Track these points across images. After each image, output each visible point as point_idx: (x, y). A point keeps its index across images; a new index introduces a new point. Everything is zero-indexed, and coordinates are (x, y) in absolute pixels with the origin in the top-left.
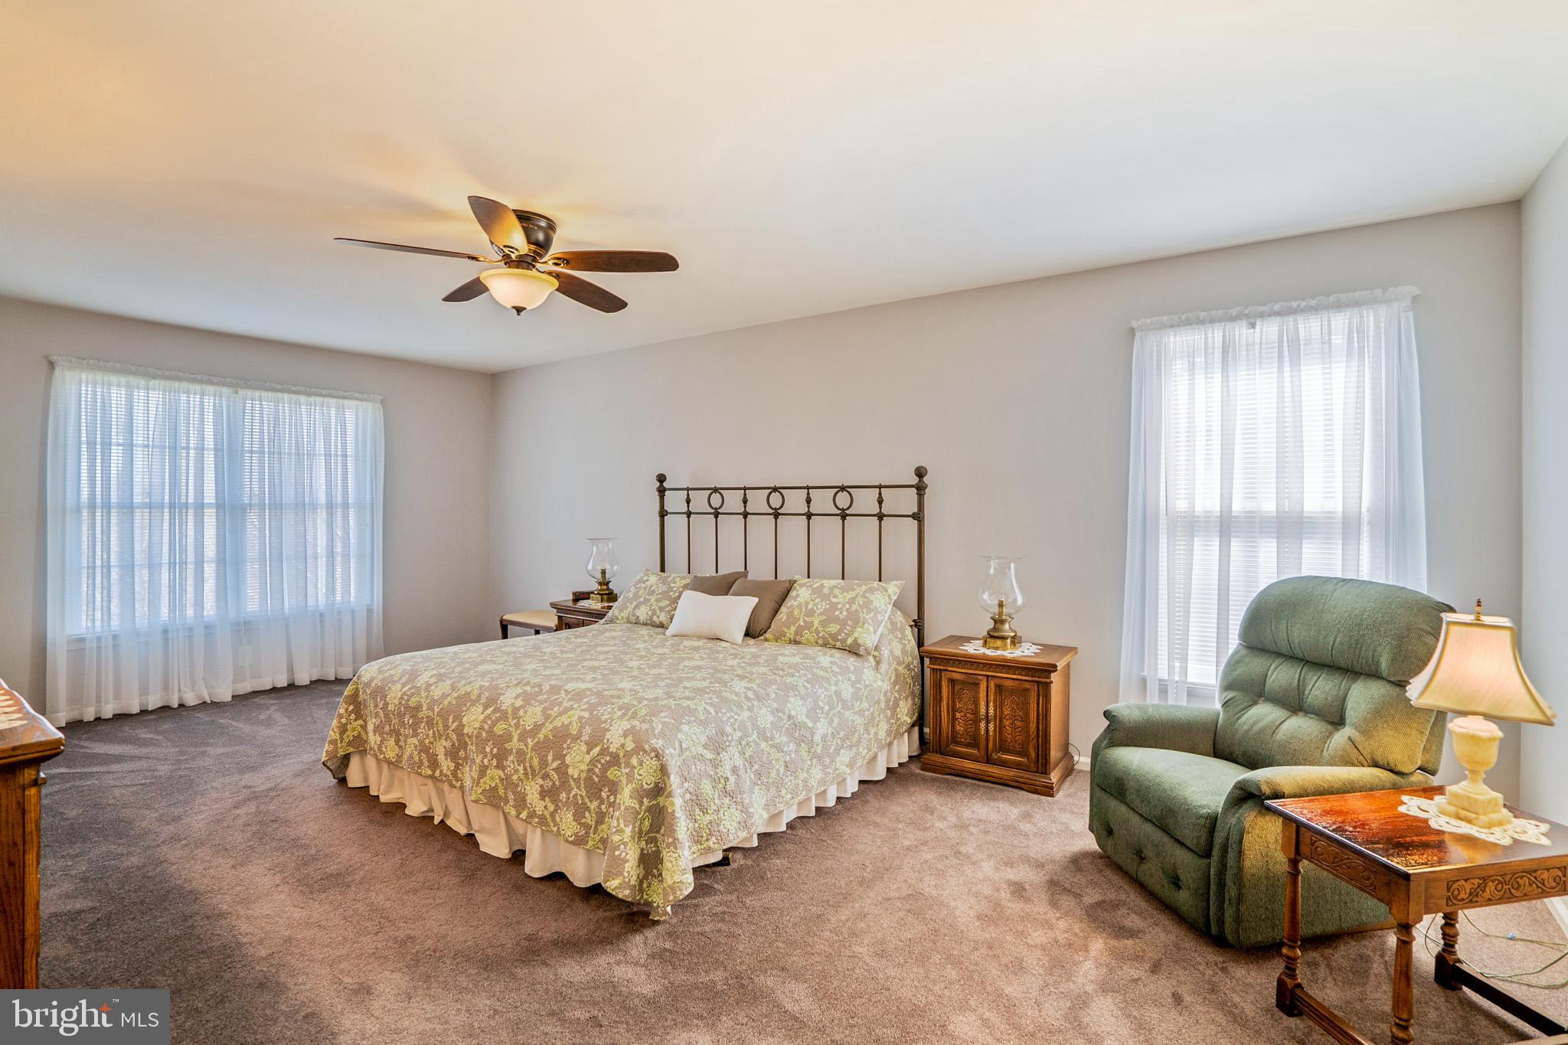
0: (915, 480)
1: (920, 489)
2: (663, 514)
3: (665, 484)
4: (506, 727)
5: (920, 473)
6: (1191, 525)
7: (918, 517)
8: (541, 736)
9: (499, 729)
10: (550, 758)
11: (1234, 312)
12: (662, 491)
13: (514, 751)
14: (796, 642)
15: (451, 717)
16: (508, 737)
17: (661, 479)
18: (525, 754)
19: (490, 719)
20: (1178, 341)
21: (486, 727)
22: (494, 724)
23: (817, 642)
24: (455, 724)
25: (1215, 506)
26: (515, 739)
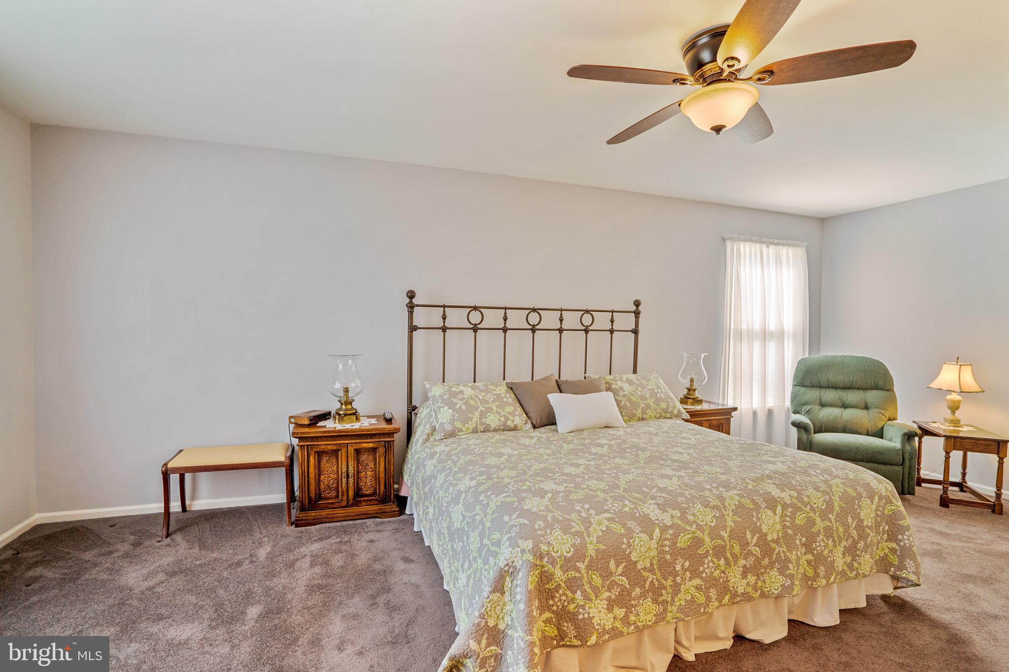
0: (634, 308)
1: (637, 314)
2: (413, 328)
3: (415, 301)
4: (805, 515)
5: (637, 304)
6: (751, 335)
7: (635, 332)
8: (837, 508)
9: (800, 519)
10: (850, 521)
11: (776, 241)
12: (411, 307)
13: (822, 530)
14: (643, 419)
15: (748, 533)
16: (811, 522)
17: (411, 295)
18: (831, 528)
19: (786, 516)
20: (746, 248)
21: (788, 524)
22: (793, 518)
23: (655, 417)
24: (755, 538)
25: (757, 326)
26: (818, 520)
